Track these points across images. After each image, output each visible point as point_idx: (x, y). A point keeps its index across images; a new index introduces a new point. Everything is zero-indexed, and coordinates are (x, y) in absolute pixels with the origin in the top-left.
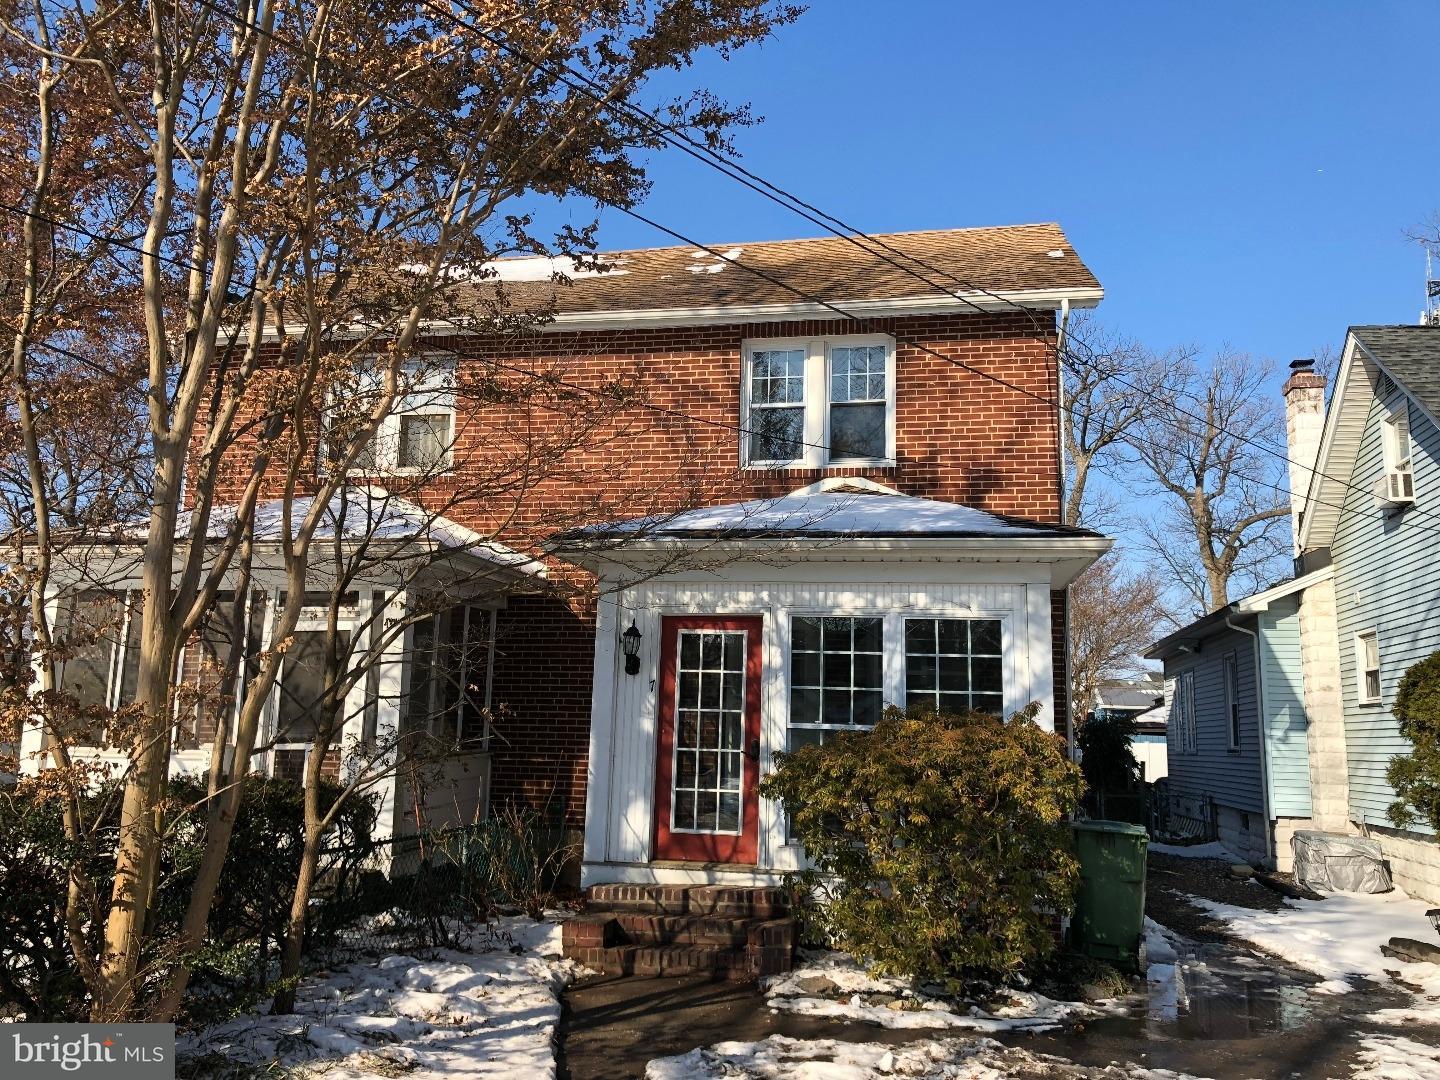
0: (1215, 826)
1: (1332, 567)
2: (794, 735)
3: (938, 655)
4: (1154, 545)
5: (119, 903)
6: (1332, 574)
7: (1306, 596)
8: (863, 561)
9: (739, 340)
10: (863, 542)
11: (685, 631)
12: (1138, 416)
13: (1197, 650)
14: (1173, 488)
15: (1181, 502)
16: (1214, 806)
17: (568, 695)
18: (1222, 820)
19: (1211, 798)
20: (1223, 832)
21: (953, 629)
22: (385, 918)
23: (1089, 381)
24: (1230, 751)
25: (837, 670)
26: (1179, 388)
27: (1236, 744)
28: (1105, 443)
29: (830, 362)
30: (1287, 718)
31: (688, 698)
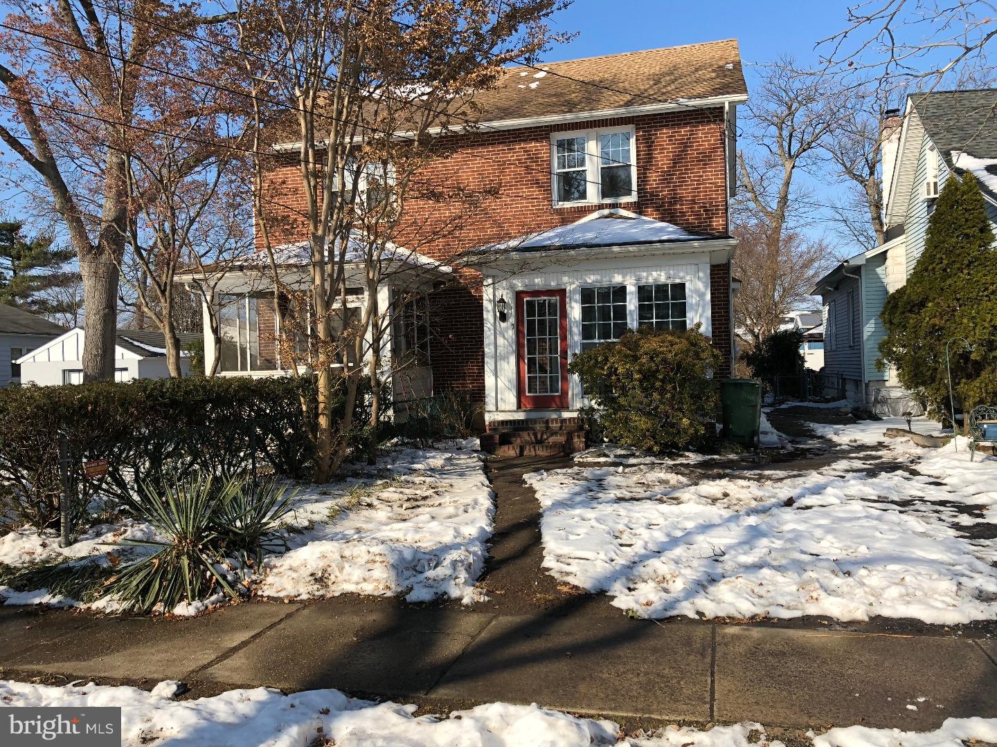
0: (844, 390)
1: (904, 236)
2: (584, 346)
3: (654, 302)
4: (838, 217)
5: (322, 414)
6: (905, 240)
7: (889, 254)
8: (616, 257)
9: (549, 134)
10: (616, 249)
11: (529, 299)
12: (828, 129)
13: (836, 289)
14: (855, 177)
15: (860, 187)
16: (844, 380)
17: (469, 335)
18: (847, 387)
19: (842, 375)
20: (848, 394)
21: (661, 289)
22: (395, 440)
23: (793, 108)
24: (850, 347)
25: (605, 314)
26: (858, 107)
27: (854, 342)
28: (804, 150)
29: (599, 144)
30: (873, 325)
31: (531, 331)
